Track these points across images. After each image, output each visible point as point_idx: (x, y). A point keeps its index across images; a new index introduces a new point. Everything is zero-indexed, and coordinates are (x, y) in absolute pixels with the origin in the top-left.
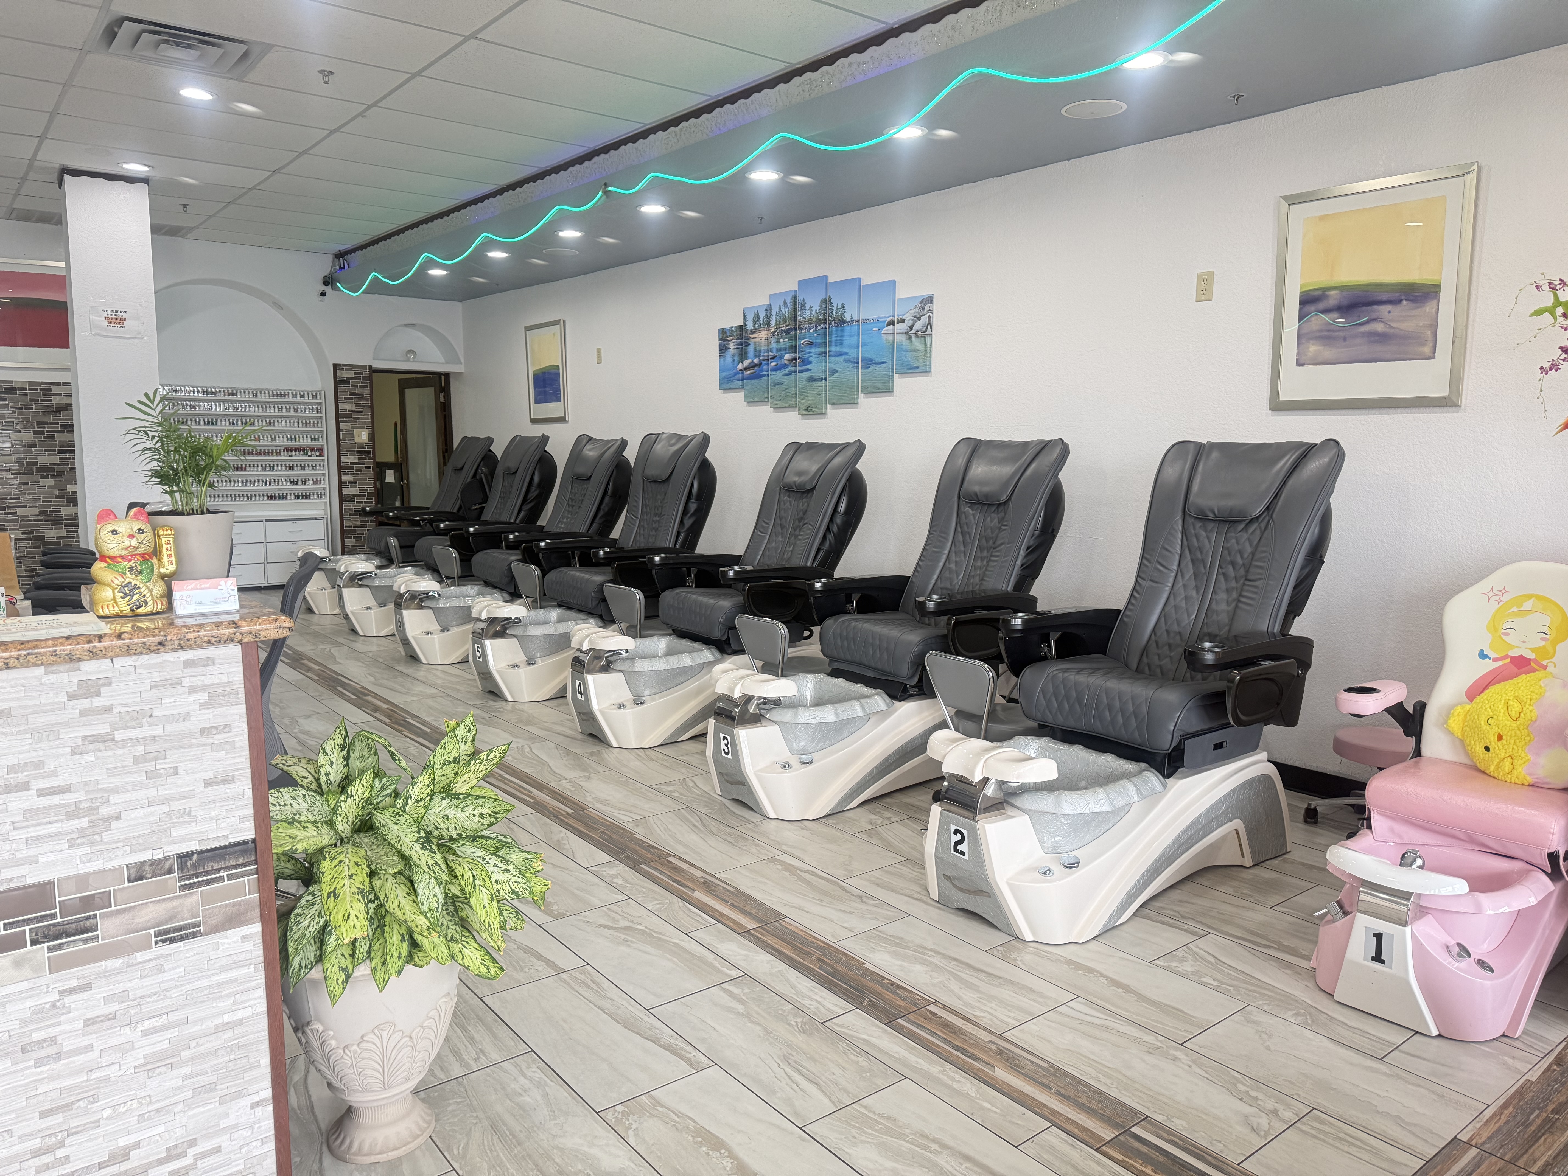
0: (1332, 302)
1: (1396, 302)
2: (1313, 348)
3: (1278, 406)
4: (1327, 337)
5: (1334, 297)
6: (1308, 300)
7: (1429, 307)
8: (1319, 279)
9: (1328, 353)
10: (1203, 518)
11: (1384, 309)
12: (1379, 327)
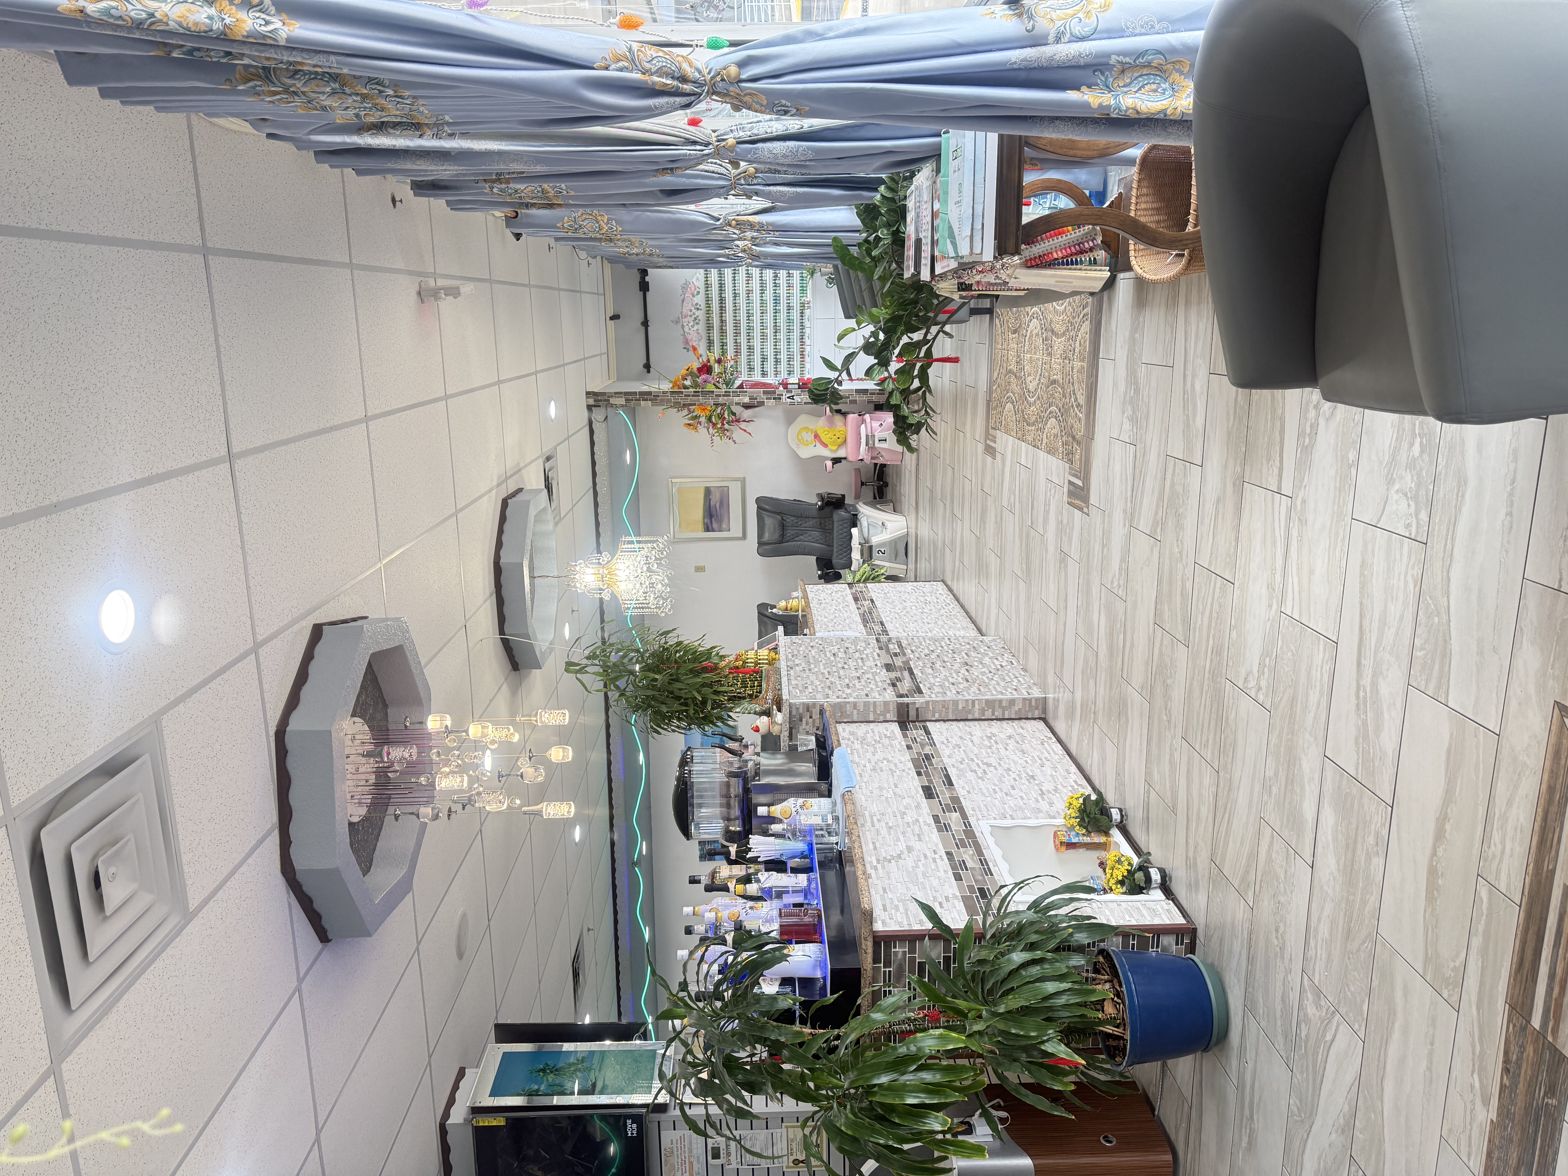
0: (709, 521)
1: (710, 500)
2: (724, 526)
3: (744, 537)
4: (720, 522)
5: (707, 520)
6: (707, 529)
7: (712, 489)
8: (701, 526)
9: (726, 521)
10: (783, 535)
11: (712, 503)
12: (718, 505)
